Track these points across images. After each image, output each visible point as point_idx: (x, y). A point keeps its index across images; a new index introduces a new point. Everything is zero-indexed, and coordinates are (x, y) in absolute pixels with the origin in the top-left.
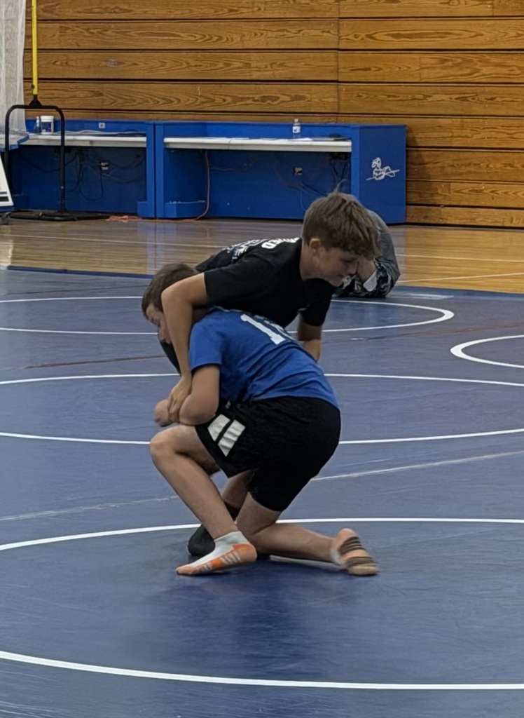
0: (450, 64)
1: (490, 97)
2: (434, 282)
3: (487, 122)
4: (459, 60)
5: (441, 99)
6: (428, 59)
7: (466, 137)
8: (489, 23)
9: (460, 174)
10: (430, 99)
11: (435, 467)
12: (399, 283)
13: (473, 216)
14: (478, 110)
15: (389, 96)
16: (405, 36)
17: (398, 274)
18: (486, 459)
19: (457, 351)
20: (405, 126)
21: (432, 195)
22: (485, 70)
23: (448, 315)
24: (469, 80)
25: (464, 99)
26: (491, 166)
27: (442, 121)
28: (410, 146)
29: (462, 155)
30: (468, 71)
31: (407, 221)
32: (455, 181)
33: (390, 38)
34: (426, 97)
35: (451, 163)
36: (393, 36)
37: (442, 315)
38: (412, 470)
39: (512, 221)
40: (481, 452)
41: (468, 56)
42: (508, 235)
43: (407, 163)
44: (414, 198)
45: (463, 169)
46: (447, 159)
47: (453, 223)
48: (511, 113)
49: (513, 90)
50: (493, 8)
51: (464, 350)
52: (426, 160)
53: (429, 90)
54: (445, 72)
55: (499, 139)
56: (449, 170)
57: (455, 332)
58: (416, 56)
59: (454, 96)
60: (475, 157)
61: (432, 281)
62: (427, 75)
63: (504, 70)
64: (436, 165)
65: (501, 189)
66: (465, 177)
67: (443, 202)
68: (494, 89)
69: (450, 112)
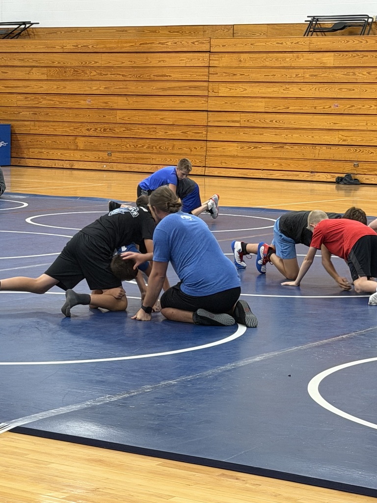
0: (29, 99)
1: (46, 113)
2: (22, 191)
3: (45, 124)
4: (33, 98)
5: (26, 114)
6: (19, 97)
7: (36, 130)
8: (46, 82)
9: (33, 145)
10: (21, 114)
11: (15, 270)
12: (6, 191)
13: (39, 163)
14: (41, 118)
15: (3, 112)
16: (10, 87)
17: (5, 188)
18: (37, 267)
19: (28, 220)
20: (10, 125)
21: (21, 154)
22: (44, 102)
23: (26, 205)
24: (37, 106)
25: (36, 114)
26: (47, 142)
27: (26, 123)
28: (12, 133)
29: (35, 137)
30: (37, 102)
31: (12, 164)
32: (31, 148)
33: (4, 88)
34: (19, 113)
35: (30, 140)
36: (5, 87)
37: (23, 205)
38: (5, 271)
39: (55, 165)
40: (35, 263)
41: (37, 96)
42: (54, 170)
43: (11, 140)
44: (14, 155)
45: (35, 143)
46: (28, 139)
47: (30, 165)
48: (55, 120)
49: (57, 111)
50: (47, 76)
51: (31, 220)
52: (19, 139)
53: (21, 110)
54: (27, 102)
55: (50, 131)
56: (30, 143)
57: (28, 212)
58: (15, 95)
59: (31, 113)
60: (41, 138)
61: (21, 190)
62: (19, 103)
63: (52, 102)
64: (23, 141)
65: (51, 152)
66: (35, 146)
67: (27, 157)
68: (48, 110)
69: (30, 119)
